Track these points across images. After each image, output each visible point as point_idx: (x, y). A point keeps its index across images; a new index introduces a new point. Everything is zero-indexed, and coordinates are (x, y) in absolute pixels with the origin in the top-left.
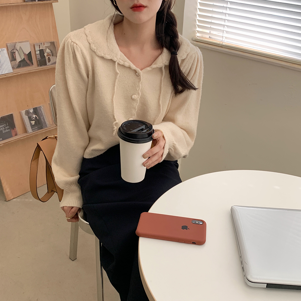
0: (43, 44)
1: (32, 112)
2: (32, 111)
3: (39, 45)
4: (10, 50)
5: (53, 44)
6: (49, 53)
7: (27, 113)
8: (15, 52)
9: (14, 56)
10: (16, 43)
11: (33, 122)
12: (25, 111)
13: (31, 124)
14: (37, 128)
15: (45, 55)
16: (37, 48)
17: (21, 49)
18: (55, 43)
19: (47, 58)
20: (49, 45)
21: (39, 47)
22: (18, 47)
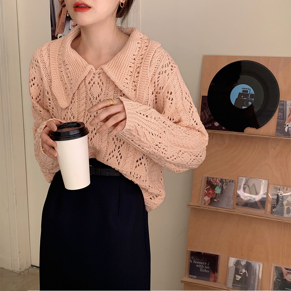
0: (285, 189)
2: (243, 263)
11: (239, 277)
15: (285, 203)
17: (253, 187)
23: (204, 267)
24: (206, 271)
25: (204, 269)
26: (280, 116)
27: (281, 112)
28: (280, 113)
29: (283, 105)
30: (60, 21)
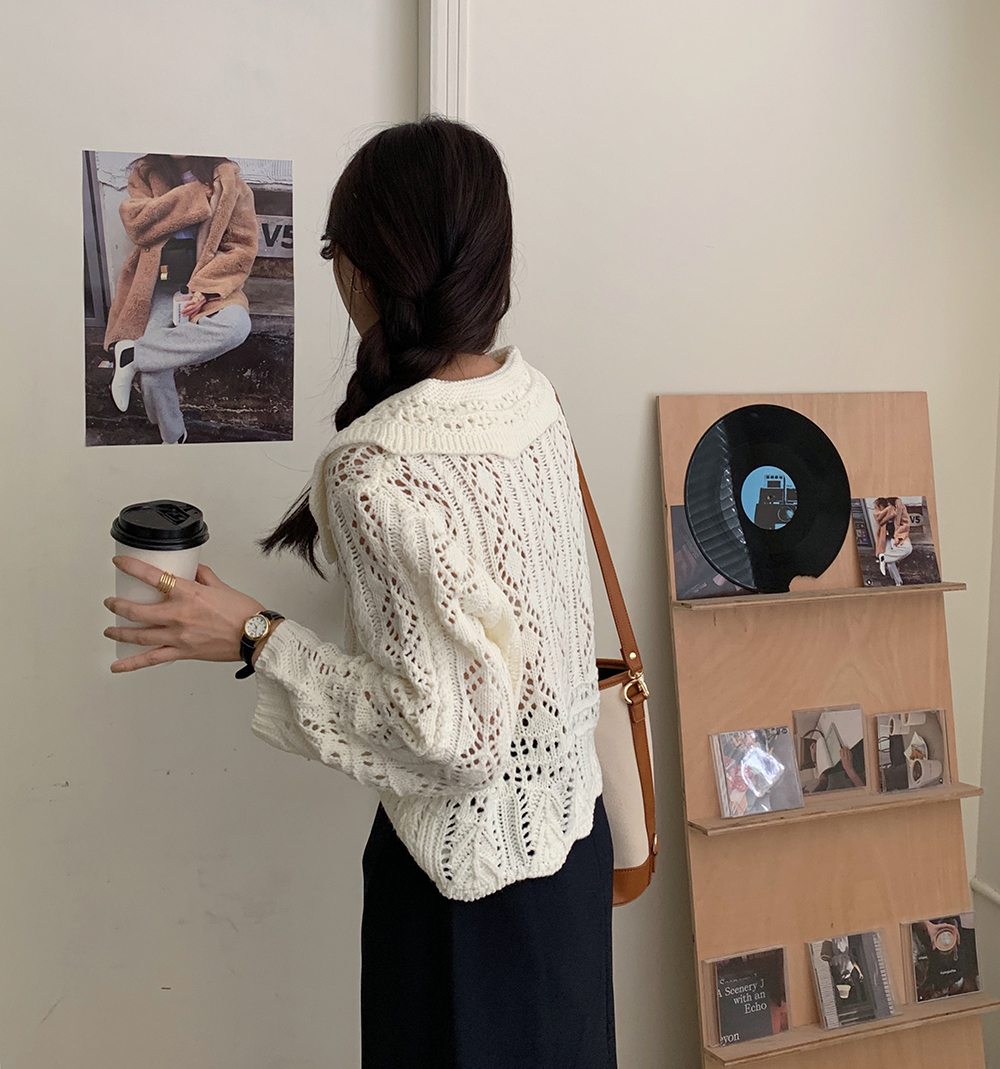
0: (903, 717)
1: (843, 950)
2: (843, 946)
3: (892, 721)
4: (801, 733)
5: (933, 717)
6: (920, 749)
7: (829, 950)
8: (815, 741)
9: (812, 751)
10: (822, 710)
11: (845, 989)
12: (821, 942)
13: (837, 993)
14: (855, 1015)
15: (908, 753)
16: (884, 732)
17: (833, 732)
18: (942, 715)
19: (911, 764)
20: (922, 720)
21: (889, 726)
22: (825, 725)
23: (753, 998)
24: (759, 1007)
25: (752, 1003)
26: (861, 538)
27: (861, 528)
28: (860, 531)
29: (860, 508)
30: (130, 294)
